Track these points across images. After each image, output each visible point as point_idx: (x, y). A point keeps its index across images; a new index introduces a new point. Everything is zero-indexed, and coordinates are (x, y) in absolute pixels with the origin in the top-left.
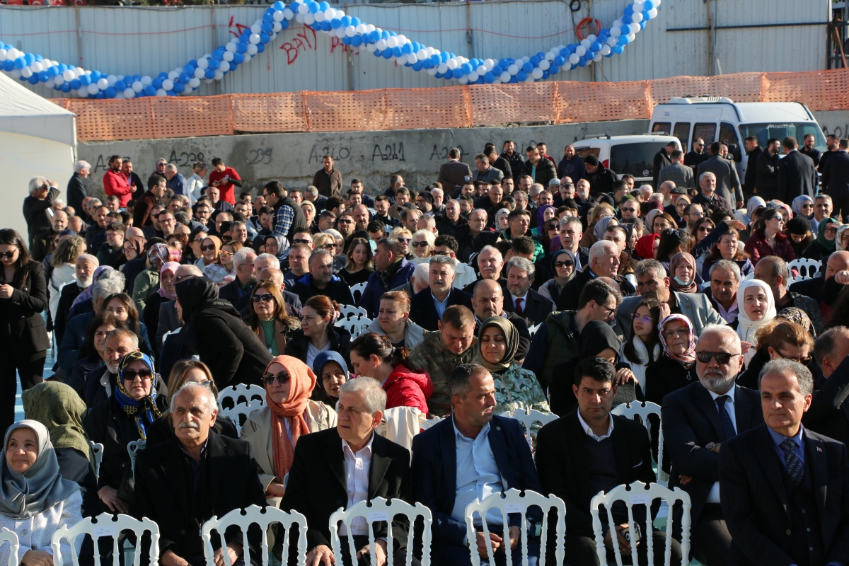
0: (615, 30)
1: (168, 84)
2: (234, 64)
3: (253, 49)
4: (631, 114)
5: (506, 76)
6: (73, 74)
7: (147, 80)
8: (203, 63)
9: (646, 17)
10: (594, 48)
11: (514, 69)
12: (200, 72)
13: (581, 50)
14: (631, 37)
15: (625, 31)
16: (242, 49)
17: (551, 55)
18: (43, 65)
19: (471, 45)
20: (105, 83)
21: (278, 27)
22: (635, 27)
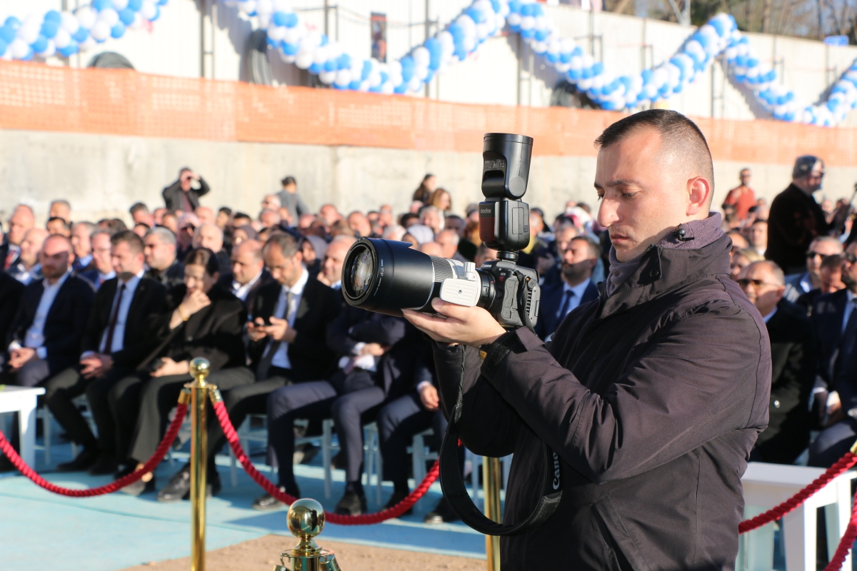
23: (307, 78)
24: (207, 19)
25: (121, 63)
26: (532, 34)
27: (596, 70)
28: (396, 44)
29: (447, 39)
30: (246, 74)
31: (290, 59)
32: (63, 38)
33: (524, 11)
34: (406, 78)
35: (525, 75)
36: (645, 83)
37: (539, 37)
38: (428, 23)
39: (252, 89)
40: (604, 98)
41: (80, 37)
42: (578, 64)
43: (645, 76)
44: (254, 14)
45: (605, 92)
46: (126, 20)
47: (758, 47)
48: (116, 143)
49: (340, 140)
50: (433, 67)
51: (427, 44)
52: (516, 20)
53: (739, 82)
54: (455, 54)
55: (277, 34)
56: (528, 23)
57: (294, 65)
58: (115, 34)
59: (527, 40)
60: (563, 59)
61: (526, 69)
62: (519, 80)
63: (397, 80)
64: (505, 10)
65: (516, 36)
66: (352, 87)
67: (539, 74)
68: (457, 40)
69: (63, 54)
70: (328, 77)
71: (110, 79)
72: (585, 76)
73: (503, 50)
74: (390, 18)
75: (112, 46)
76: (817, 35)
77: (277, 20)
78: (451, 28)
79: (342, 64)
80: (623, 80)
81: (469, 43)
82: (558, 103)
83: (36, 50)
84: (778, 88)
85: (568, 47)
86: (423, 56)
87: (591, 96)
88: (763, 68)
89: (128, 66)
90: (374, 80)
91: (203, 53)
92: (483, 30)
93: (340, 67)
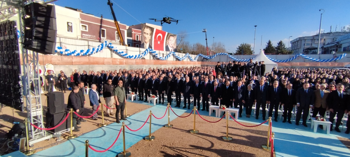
0: (340, 57)
1: (285, 61)
2: (292, 60)
3: (294, 59)
4: (341, 66)
5: (324, 62)
6: (275, 60)
7: (283, 61)
8: (289, 60)
9: (344, 56)
10: (336, 59)
11: (325, 61)
12: (288, 61)
13: (334, 59)
14: (342, 58)
15: (341, 57)
16: (293, 59)
17: (330, 60)
18: (273, 60)
19: (319, 58)
20: (279, 61)
21: (297, 57)
22: (342, 57)
23: (158, 59)
24: (150, 55)
25: (144, 59)
27: (179, 57)
28: (165, 56)
29: (168, 55)
30: (153, 58)
32: (140, 57)
37: (175, 55)
38: (167, 54)
39: (154, 60)
41: (141, 56)
42: (178, 57)
43: (183, 58)
46: (145, 55)
47: (190, 55)
48: (145, 65)
49: (161, 64)
50: (168, 58)
51: (167, 56)
53: (189, 58)
56: (174, 54)
62: (173, 58)
63: (165, 59)
65: (173, 55)
66: (162, 59)
67: (175, 58)
68: (169, 55)
69: (140, 58)
71: (143, 60)
73: (172, 56)
74: (164, 54)
75: (143, 57)
76: (195, 54)
77: (156, 54)
78: (169, 54)
79: (161, 58)
81: (170, 56)
82: (176, 60)
83: (138, 58)
84: (192, 59)
85: (177, 56)
86: (167, 57)
87: (179, 60)
88: (191, 57)
90: (163, 59)
91: (150, 57)
92: (171, 55)
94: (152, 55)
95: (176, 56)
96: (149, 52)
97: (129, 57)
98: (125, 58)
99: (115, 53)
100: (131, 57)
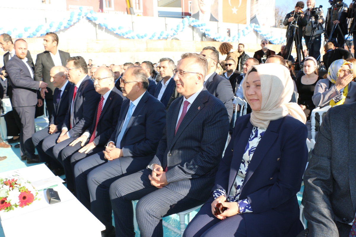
24: (194, 31)
26: (259, 31)
27: (272, 37)
28: (233, 34)
30: (202, 40)
31: (210, 37)
33: (257, 27)
34: (233, 40)
35: (258, 39)
36: (281, 39)
37: (260, 32)
38: (238, 30)
39: (203, 43)
40: (273, 42)
41: (167, 36)
42: (268, 36)
44: (202, 29)
45: (273, 41)
46: (176, 32)
51: (238, 34)
52: (255, 29)
54: (243, 35)
55: (206, 33)
56: (258, 29)
57: (210, 38)
58: (174, 34)
59: (258, 32)
60: (265, 35)
61: (258, 38)
62: (257, 40)
64: (253, 27)
65: (256, 32)
67: (260, 38)
68: (244, 33)
70: (217, 40)
72: (269, 38)
73: (254, 34)
74: (231, 29)
75: (174, 36)
77: (206, 30)
80: (277, 39)
81: (246, 33)
83: (159, 38)
86: (237, 36)
87: (271, 42)
89: (178, 40)
91: (193, 37)
92: (249, 31)
93: (219, 38)
94: (198, 31)
95: (264, 34)
96: (187, 25)
97: (136, 38)
98: (127, 38)
99: (106, 31)
100: (142, 38)
